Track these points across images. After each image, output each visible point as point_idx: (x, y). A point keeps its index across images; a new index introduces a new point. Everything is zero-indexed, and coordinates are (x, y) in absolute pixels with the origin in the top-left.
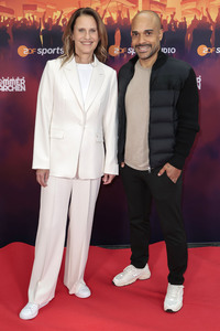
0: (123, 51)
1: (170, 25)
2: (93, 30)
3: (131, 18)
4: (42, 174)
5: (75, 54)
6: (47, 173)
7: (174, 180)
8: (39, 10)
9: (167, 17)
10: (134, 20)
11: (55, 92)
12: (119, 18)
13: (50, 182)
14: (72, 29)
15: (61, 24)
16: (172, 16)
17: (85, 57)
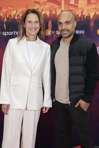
0: (53, 33)
1: (81, 17)
2: (36, 22)
3: (58, 14)
4: (5, 107)
5: (26, 36)
6: (8, 106)
7: (85, 110)
8: (3, 10)
9: (79, 13)
10: (59, 15)
11: (13, 57)
12: (51, 14)
13: (10, 112)
14: (24, 21)
15: (16, 18)
16: (82, 12)
17: (32, 37)
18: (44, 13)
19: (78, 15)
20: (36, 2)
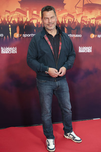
1: (41, 24)
3: (24, 21)
9: (40, 21)
12: (18, 21)
18: (13, 19)
19: (39, 23)
20: (6, 11)
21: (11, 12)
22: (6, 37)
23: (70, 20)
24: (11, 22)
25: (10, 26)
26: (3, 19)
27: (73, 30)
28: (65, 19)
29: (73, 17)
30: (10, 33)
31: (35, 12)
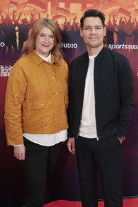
1: (73, 26)
9: (70, 20)
16: (74, 20)
18: (23, 17)
19: (69, 23)
20: (11, 2)
21: (19, 3)
22: (10, 48)
23: (123, 20)
24: (19, 22)
25: (17, 28)
26: (5, 16)
27: (129, 36)
28: (114, 16)
29: (128, 14)
30: (17, 41)
31: (62, 5)
